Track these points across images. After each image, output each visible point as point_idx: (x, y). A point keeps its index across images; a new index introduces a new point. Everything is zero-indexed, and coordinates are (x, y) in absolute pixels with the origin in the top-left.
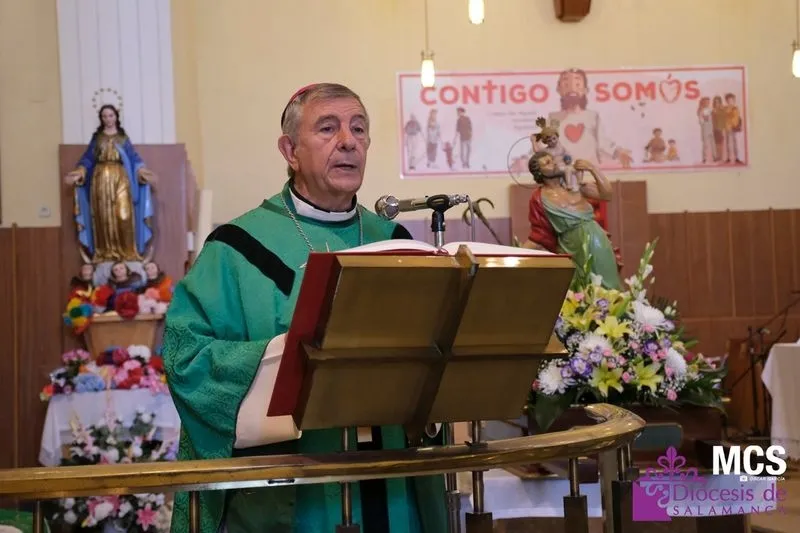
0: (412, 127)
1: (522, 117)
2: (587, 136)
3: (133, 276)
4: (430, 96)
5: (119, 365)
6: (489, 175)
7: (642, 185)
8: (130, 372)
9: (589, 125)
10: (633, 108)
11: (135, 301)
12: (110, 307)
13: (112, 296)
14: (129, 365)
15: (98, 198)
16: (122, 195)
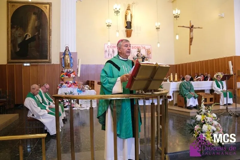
0: (106, 51)
3: (70, 71)
4: (109, 47)
8: (70, 85)
11: (70, 75)
12: (67, 76)
13: (67, 74)
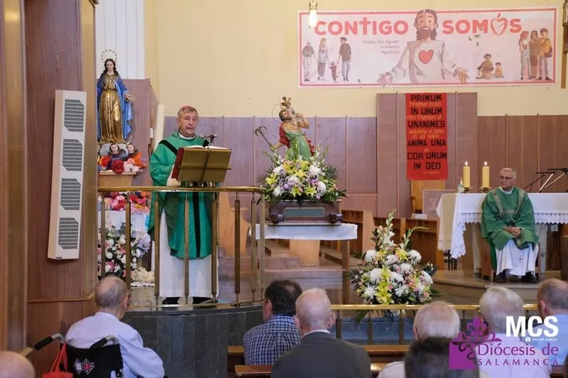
0: (308, 51)
1: (388, 45)
2: (435, 58)
3: (121, 151)
4: (321, 28)
5: (114, 198)
6: (362, 86)
7: (474, 95)
8: (119, 201)
9: (437, 50)
10: (470, 39)
11: (122, 165)
14: (119, 198)
15: (104, 110)
16: (116, 108)
